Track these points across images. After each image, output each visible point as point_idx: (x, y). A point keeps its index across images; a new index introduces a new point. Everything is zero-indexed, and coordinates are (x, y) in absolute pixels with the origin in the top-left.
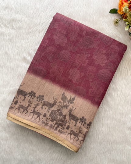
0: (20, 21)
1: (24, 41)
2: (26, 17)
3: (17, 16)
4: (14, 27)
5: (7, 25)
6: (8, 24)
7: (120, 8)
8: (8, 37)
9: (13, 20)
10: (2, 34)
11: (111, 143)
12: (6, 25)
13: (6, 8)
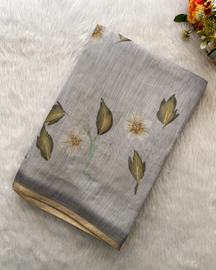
0: (31, 42)
1: (40, 72)
2: (41, 35)
3: (27, 34)
4: (23, 51)
5: (12, 49)
6: (13, 47)
7: (191, 14)
8: (14, 68)
9: (21, 41)
10: (4, 63)
11: (185, 227)
12: (10, 49)
13: (9, 21)
